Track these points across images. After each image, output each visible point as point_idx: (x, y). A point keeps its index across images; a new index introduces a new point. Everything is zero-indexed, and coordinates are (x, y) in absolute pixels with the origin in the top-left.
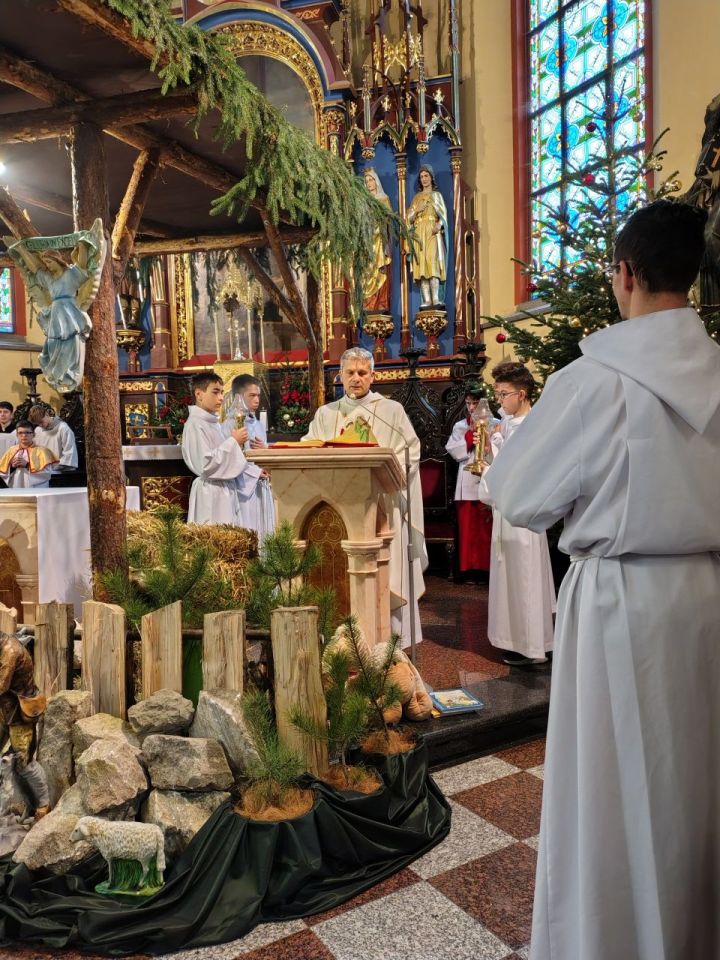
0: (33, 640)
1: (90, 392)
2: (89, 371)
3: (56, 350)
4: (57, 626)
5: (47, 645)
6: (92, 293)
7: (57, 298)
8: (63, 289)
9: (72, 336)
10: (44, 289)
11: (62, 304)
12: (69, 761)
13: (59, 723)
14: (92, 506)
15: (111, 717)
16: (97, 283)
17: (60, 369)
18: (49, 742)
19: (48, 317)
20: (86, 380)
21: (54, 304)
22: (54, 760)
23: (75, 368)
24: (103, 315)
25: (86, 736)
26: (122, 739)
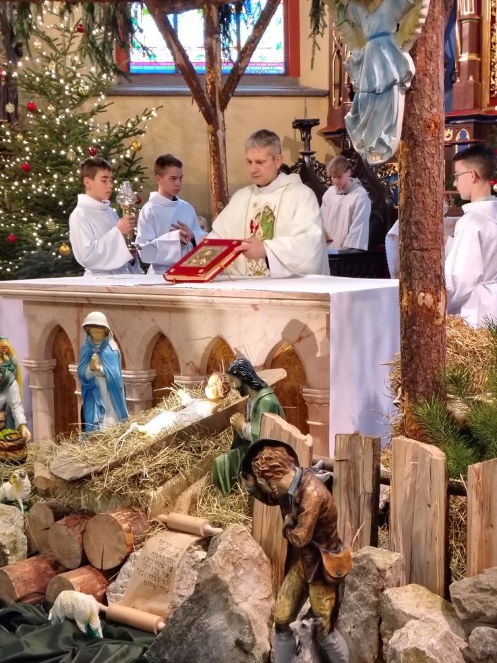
0: (331, 477)
1: (408, 161)
2: (408, 135)
3: (369, 107)
4: (361, 466)
5: (348, 485)
6: (417, 26)
7: (373, 37)
8: (381, 24)
9: (389, 88)
10: (356, 26)
11: (379, 45)
12: (375, 638)
13: (364, 587)
14: (404, 313)
15: (427, 592)
16: (425, 12)
17: (371, 133)
18: (351, 609)
19: (359, 63)
20: (403, 146)
21: (368, 45)
22: (357, 633)
23: (390, 130)
24: (429, 56)
25: (399, 611)
26: (443, 624)
